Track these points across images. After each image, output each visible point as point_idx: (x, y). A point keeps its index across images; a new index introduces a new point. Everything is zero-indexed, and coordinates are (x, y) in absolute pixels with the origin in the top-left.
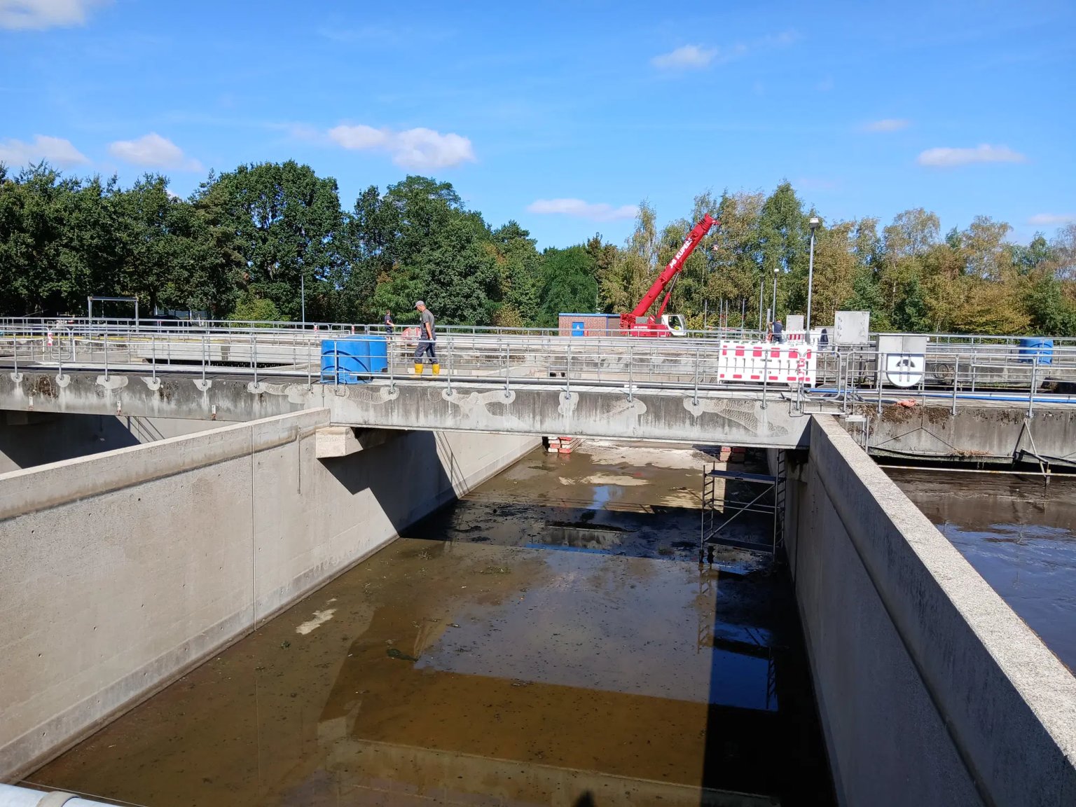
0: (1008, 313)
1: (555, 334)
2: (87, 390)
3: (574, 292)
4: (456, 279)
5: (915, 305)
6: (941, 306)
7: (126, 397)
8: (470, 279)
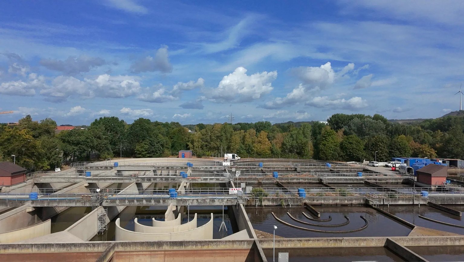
0: (267, 151)
1: (178, 157)
2: (155, 180)
3: (180, 145)
4: (156, 144)
5: (251, 149)
6: (255, 149)
7: (160, 181)
8: (158, 144)
